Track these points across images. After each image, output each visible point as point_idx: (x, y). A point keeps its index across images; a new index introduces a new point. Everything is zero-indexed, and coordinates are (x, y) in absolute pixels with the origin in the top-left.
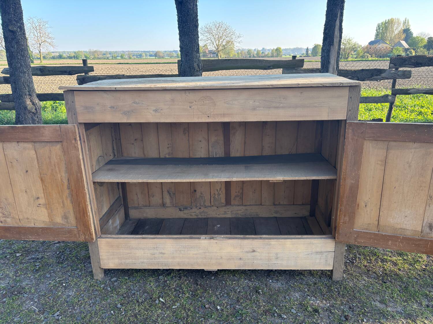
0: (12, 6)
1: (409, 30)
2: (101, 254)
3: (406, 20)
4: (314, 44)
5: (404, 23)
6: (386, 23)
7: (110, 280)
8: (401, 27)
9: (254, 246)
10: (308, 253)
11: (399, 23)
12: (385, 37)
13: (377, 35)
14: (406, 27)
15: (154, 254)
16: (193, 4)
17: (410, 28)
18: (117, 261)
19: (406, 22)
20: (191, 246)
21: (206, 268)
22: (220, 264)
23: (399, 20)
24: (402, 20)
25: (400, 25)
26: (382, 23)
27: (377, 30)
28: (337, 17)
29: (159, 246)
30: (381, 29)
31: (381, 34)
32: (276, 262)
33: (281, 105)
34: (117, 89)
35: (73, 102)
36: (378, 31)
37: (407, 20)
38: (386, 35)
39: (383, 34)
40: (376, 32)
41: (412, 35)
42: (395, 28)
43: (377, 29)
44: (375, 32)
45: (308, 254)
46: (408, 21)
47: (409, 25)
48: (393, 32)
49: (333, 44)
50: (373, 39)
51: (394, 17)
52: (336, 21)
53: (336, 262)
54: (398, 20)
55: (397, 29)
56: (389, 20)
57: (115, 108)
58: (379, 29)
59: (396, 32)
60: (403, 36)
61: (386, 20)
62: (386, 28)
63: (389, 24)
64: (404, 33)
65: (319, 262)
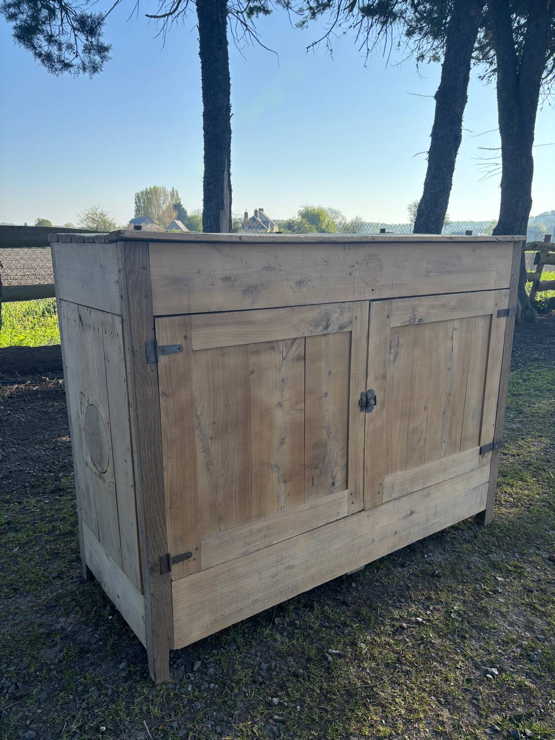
1: (181, 206)
2: (176, 615)
3: (173, 191)
5: (172, 195)
6: (147, 193)
8: (169, 201)
9: (413, 505)
10: (466, 494)
11: (165, 195)
12: (150, 214)
13: (138, 210)
14: (176, 201)
15: (277, 575)
17: (182, 203)
18: (207, 619)
19: (174, 194)
20: (335, 536)
23: (165, 190)
24: (169, 190)
25: (168, 198)
26: (142, 193)
27: (136, 203)
28: (225, 167)
29: (286, 553)
30: (142, 201)
31: (144, 210)
32: (434, 522)
34: (243, 240)
35: (144, 268)
36: (138, 204)
37: (175, 191)
38: (151, 211)
39: (146, 208)
40: (135, 205)
41: (186, 213)
42: (161, 202)
43: (136, 201)
44: (133, 207)
46: (177, 192)
47: (178, 199)
48: (159, 206)
49: (224, 207)
50: (133, 217)
51: (158, 185)
52: (224, 172)
54: (164, 189)
55: (165, 204)
56: (151, 189)
57: (233, 279)
58: (139, 201)
59: (164, 207)
60: (175, 215)
61: (147, 189)
62: (149, 200)
63: (151, 195)
64: (175, 210)
65: (475, 502)
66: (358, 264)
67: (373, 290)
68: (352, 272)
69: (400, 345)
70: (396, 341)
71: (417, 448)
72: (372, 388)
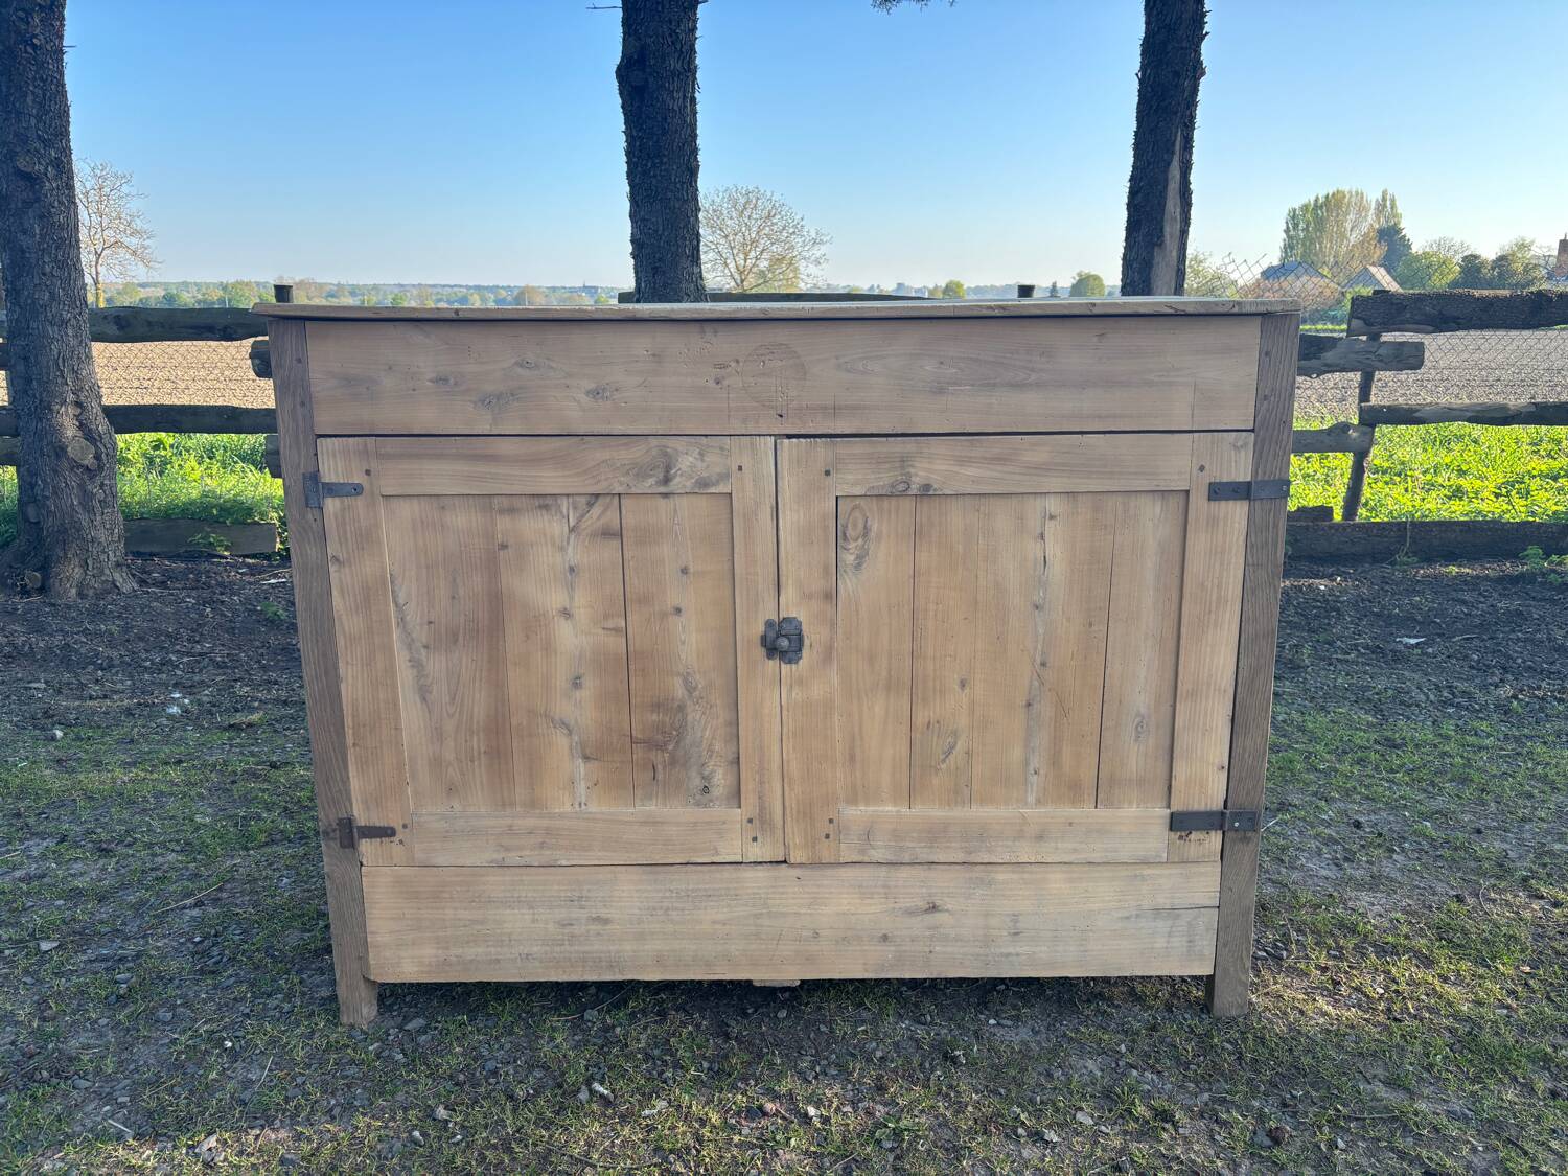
0: (31, 88)
1: (1399, 231)
2: (371, 926)
3: (1384, 199)
4: (1078, 271)
5: (1381, 207)
6: (1317, 206)
7: (401, 1029)
8: (1371, 221)
9: (934, 891)
10: (1126, 914)
11: (1362, 209)
12: (1316, 255)
13: (1289, 247)
14: (1387, 222)
15: (571, 925)
16: (681, 94)
17: (1402, 226)
18: (429, 952)
19: (1385, 206)
20: (709, 893)
21: (760, 976)
22: (810, 959)
23: (1362, 197)
24: (1373, 196)
25: (1366, 216)
26: (1305, 208)
27: (1287, 231)
28: (1173, 153)
29: (589, 890)
30: (1302, 225)
31: (1304, 245)
32: (1011, 950)
33: (1033, 377)
34: (461, 315)
35: (299, 361)
36: (1292, 233)
37: (1388, 197)
38: (1321, 247)
39: (1309, 241)
40: (1284, 236)
41: (1409, 247)
42: (1348, 225)
43: (1288, 227)
44: (1280, 238)
45: (1127, 918)
46: (1393, 201)
47: (1395, 216)
48: (1343, 236)
49: (1163, 241)
50: (1276, 262)
51: (1346, 188)
52: (1169, 164)
53: (1225, 945)
54: (1360, 195)
55: (1357, 229)
56: (1327, 197)
57: (452, 381)
58: (1296, 226)
59: (1354, 238)
60: (1379, 252)
61: (1317, 200)
62: (1320, 223)
63: (1327, 211)
64: (1379, 242)
65: (1165, 945)
66: (738, 361)
67: (781, 416)
68: (724, 378)
69: (872, 535)
70: (861, 526)
71: (943, 766)
72: (794, 615)
